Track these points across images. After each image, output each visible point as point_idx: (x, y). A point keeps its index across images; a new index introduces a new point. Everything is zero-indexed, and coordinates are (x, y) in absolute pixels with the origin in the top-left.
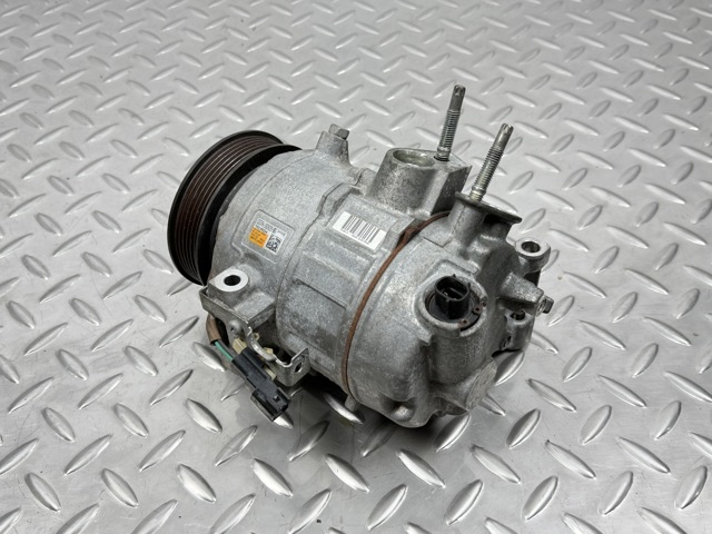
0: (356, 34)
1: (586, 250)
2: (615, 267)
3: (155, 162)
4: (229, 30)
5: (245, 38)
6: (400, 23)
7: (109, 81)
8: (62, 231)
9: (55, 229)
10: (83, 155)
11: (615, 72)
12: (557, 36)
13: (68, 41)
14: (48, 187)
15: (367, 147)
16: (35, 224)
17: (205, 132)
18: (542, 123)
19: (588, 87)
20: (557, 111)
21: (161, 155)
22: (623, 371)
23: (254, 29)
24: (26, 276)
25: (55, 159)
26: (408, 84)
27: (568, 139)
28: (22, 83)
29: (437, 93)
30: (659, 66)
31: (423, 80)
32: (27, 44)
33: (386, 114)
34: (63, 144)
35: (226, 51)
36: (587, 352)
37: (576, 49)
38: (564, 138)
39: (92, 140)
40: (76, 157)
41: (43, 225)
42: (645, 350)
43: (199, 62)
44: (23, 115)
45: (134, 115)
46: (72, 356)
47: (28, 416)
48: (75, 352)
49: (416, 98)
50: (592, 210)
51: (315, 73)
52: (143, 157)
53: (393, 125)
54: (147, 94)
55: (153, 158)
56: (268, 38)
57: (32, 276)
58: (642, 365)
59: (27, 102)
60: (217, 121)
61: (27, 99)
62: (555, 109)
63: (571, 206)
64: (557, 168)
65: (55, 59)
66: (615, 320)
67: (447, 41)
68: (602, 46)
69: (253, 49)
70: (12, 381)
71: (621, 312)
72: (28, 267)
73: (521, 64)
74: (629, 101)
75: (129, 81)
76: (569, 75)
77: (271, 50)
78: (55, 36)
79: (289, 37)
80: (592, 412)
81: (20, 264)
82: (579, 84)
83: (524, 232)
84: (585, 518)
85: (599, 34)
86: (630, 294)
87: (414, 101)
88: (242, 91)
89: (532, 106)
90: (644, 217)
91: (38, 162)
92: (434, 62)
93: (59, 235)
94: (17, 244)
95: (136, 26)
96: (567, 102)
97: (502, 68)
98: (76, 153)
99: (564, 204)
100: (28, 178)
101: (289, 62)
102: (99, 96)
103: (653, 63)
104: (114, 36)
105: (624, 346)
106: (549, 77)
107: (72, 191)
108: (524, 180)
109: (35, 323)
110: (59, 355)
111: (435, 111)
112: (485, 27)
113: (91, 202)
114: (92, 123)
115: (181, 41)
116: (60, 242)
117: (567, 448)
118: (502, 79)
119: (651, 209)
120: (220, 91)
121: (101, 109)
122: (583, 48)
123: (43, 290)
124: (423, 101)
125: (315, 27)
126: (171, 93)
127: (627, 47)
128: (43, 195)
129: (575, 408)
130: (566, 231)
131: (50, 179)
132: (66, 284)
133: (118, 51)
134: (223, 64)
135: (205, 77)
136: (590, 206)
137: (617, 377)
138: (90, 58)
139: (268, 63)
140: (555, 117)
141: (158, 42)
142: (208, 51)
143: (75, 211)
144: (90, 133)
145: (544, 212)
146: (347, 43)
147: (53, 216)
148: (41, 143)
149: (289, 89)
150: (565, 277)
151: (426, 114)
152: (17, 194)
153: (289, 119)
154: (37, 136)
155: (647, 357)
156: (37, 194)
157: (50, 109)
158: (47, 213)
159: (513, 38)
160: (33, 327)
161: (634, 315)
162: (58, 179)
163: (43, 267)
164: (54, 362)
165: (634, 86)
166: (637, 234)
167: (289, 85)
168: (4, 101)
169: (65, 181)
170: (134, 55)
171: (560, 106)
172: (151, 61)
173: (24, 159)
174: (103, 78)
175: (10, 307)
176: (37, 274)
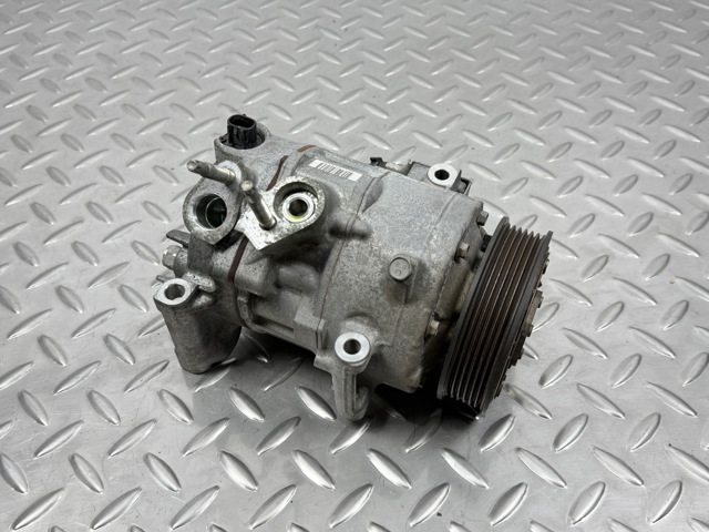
0: (448, 37)
1: (697, 256)
4: (322, 31)
5: (338, 39)
6: (491, 26)
7: (207, 76)
8: (169, 219)
9: (162, 216)
10: (186, 147)
12: (651, 43)
13: (164, 36)
14: (152, 176)
15: (465, 146)
16: (143, 211)
17: (303, 128)
18: (642, 128)
19: (686, 95)
20: (657, 117)
23: (346, 29)
24: (136, 261)
25: (159, 150)
26: (504, 86)
27: (670, 145)
28: (121, 75)
29: (533, 95)
31: (519, 82)
32: (124, 38)
33: (483, 114)
34: (165, 135)
35: (319, 51)
37: (671, 57)
38: (666, 143)
39: (195, 133)
43: (294, 60)
44: (125, 106)
47: (145, 396)
49: (513, 100)
51: (409, 73)
53: (490, 126)
54: (244, 90)
56: (360, 38)
57: (143, 261)
59: (127, 94)
60: (315, 118)
61: (128, 91)
62: (655, 114)
63: (679, 211)
64: (661, 172)
65: (153, 53)
67: (540, 45)
68: (698, 55)
69: (346, 49)
73: (617, 69)
75: (226, 77)
76: (667, 82)
77: (363, 50)
78: (151, 31)
79: (381, 38)
81: (130, 249)
82: (677, 91)
83: (631, 235)
85: (694, 43)
87: (510, 102)
88: (337, 89)
89: (632, 111)
91: (142, 151)
92: (528, 65)
94: (127, 229)
95: (231, 23)
97: (597, 73)
98: (179, 145)
99: (671, 209)
101: (382, 62)
102: (198, 91)
104: (209, 32)
106: (646, 84)
107: (178, 181)
108: (628, 183)
111: (532, 113)
112: (578, 34)
114: (192, 116)
115: (275, 40)
117: (689, 452)
118: (599, 83)
120: (316, 89)
121: (201, 103)
122: (679, 56)
124: (520, 103)
125: (407, 29)
126: (269, 90)
128: (150, 184)
129: (695, 413)
130: (675, 235)
131: (155, 168)
133: (214, 47)
134: (317, 63)
135: (300, 75)
136: (698, 212)
138: (187, 52)
139: (362, 62)
140: (656, 122)
141: (253, 40)
142: (302, 50)
144: (192, 126)
145: (651, 216)
146: (439, 45)
147: (160, 204)
148: (143, 133)
149: (384, 88)
150: (678, 281)
151: (523, 115)
152: (123, 182)
153: (385, 117)
154: (139, 128)
156: (143, 182)
157: (151, 101)
158: (154, 201)
159: (606, 44)
162: (163, 169)
164: (168, 345)
167: (384, 85)
168: (105, 92)
169: (170, 171)
170: (230, 51)
171: (659, 112)
172: (248, 59)
173: (128, 149)
174: (201, 73)
175: (121, 291)
176: (147, 259)
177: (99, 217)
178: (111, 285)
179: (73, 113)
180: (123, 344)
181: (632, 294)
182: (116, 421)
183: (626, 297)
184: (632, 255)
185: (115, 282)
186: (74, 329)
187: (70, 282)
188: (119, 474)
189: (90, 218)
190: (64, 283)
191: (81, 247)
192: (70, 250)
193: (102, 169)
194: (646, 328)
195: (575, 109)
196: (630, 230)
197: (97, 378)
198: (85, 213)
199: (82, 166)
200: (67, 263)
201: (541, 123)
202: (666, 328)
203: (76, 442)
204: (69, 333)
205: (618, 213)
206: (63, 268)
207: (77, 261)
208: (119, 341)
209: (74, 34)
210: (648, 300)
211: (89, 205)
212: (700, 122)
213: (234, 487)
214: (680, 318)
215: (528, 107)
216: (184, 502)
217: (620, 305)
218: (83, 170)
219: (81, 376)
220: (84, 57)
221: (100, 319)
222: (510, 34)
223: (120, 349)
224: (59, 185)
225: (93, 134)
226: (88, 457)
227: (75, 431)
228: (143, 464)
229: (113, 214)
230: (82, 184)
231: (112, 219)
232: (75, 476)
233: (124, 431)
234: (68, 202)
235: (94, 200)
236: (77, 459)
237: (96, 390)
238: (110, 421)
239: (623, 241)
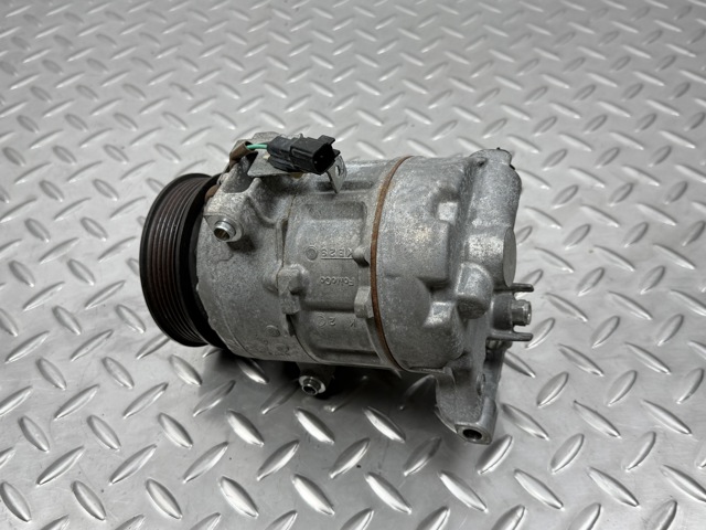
0: (395, 15)
1: (617, 225)
2: (645, 242)
3: (204, 134)
4: (274, 10)
5: (289, 18)
6: (439, 5)
7: (160, 57)
8: (118, 196)
9: (112, 194)
10: (136, 126)
11: (648, 57)
12: (592, 20)
13: (119, 18)
14: (103, 155)
15: (405, 123)
16: (93, 189)
17: (251, 107)
18: (576, 103)
19: (622, 70)
20: (591, 92)
21: (209, 128)
22: (649, 340)
23: (297, 9)
24: (85, 237)
25: (110, 129)
26: (446, 63)
27: (601, 120)
28: (78, 57)
29: (474, 72)
30: (691, 51)
31: (461, 60)
32: (80, 20)
33: (424, 92)
34: (117, 115)
35: (270, 30)
36: (615, 321)
37: (610, 34)
38: (597, 118)
39: (145, 112)
40: (129, 127)
41: (100, 190)
42: (671, 320)
43: (245, 40)
44: (79, 87)
45: (184, 89)
46: (130, 311)
47: (89, 364)
48: (133, 308)
49: (454, 78)
50: (623, 188)
51: (356, 52)
52: (193, 129)
53: (431, 102)
54: (196, 70)
55: (202, 130)
56: (311, 17)
57: (91, 237)
58: (667, 334)
59: (82, 75)
60: (262, 96)
61: (82, 72)
62: (589, 90)
63: (603, 183)
64: (590, 147)
65: (108, 34)
66: (643, 292)
67: (484, 23)
68: (635, 31)
69: (296, 28)
70: (73, 331)
71: (648, 284)
72: (87, 228)
73: (557, 46)
74: (661, 84)
75: (179, 57)
76: (603, 58)
77: (314, 29)
78: (107, 13)
79: (330, 17)
80: (618, 376)
81: (80, 226)
82: (613, 66)
83: (556, 207)
84: (610, 473)
85: (633, 19)
86: (658, 268)
87: (451, 80)
88: (286, 68)
89: (567, 87)
90: (674, 195)
91: (93, 131)
92: (471, 43)
93: (115, 199)
94: (76, 207)
95: (185, 4)
96: (601, 85)
97: (537, 50)
98: (129, 124)
99: (596, 181)
100: (85, 146)
101: (331, 41)
102: (150, 71)
103: (685, 48)
104: (163, 13)
105: (651, 316)
106: (583, 60)
107: (127, 159)
108: (557, 157)
109: (94, 280)
110: (117, 309)
111: (471, 90)
112: (521, 11)
113: (144, 170)
114: (144, 95)
115: (227, 19)
116: (116, 206)
117: (595, 409)
118: (537, 60)
119: (680, 188)
120: (265, 68)
121: (153, 83)
122: (617, 33)
123: (101, 250)
124: (460, 80)
125: (357, 9)
126: (218, 69)
127: (660, 32)
128: (100, 162)
129: (602, 372)
130: (598, 206)
131: (106, 147)
132: (123, 245)
133: (167, 28)
134: (267, 42)
135: (250, 54)
136: (621, 183)
137: (644, 345)
138: (142, 34)
139: (311, 41)
140: (590, 98)
141: (206, 20)
142: (253, 30)
143: (130, 178)
144: (142, 106)
145: (576, 188)
147: (110, 182)
148: (96, 114)
150: (597, 250)
152: (75, 160)
153: (330, 95)
155: (672, 327)
158: (103, 179)
159: (549, 21)
160: (92, 284)
161: (662, 287)
162: (114, 148)
163: (101, 229)
164: (113, 315)
165: (668, 70)
166: (666, 210)
168: (60, 73)
169: (120, 150)
170: (183, 32)
171: (593, 87)
172: (200, 39)
173: (81, 129)
174: (154, 53)
175: (70, 265)
176: (96, 234)
177: (51, 195)
178: (61, 259)
179: (30, 95)
180: (70, 314)
181: (552, 263)
182: (62, 386)
183: (545, 265)
184: (554, 226)
185: (64, 256)
186: (25, 301)
187: (22, 258)
188: (64, 434)
189: (43, 197)
190: (17, 258)
191: (33, 224)
192: (23, 227)
193: (56, 149)
194: (561, 294)
195: (513, 86)
196: (555, 201)
197: (46, 347)
198: (37, 191)
199: (37, 146)
200: (19, 240)
201: (480, 100)
202: (581, 294)
203: (25, 406)
204: (20, 305)
205: (544, 187)
206: (17, 244)
207: (29, 238)
208: (67, 312)
209: (33, 17)
210: (565, 268)
211: (43, 184)
212: (632, 96)
213: (170, 445)
214: (595, 284)
215: (468, 84)
216: (124, 459)
217: (538, 274)
218: (39, 150)
219: (31, 345)
220: (41, 40)
221: (50, 292)
222: (455, 13)
223: (67, 320)
224: (13, 165)
225: (49, 115)
226: (36, 420)
227: (26, 395)
228: (86, 425)
229: (65, 192)
230: (36, 163)
231: (63, 196)
232: (23, 437)
233: (70, 395)
234: (23, 181)
235: (47, 179)
236: (26, 422)
237: (46, 358)
238: (57, 386)
239: (548, 212)
